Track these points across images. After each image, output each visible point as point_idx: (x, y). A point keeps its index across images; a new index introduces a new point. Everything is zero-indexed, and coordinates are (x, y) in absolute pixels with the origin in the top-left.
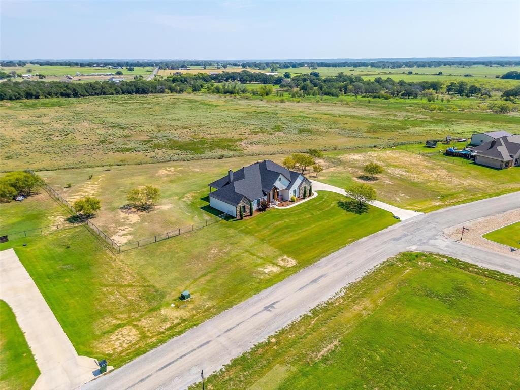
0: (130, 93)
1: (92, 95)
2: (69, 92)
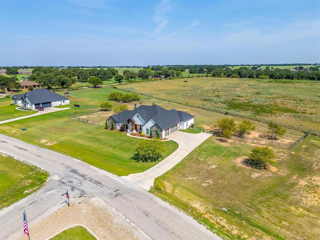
2: (315, 77)
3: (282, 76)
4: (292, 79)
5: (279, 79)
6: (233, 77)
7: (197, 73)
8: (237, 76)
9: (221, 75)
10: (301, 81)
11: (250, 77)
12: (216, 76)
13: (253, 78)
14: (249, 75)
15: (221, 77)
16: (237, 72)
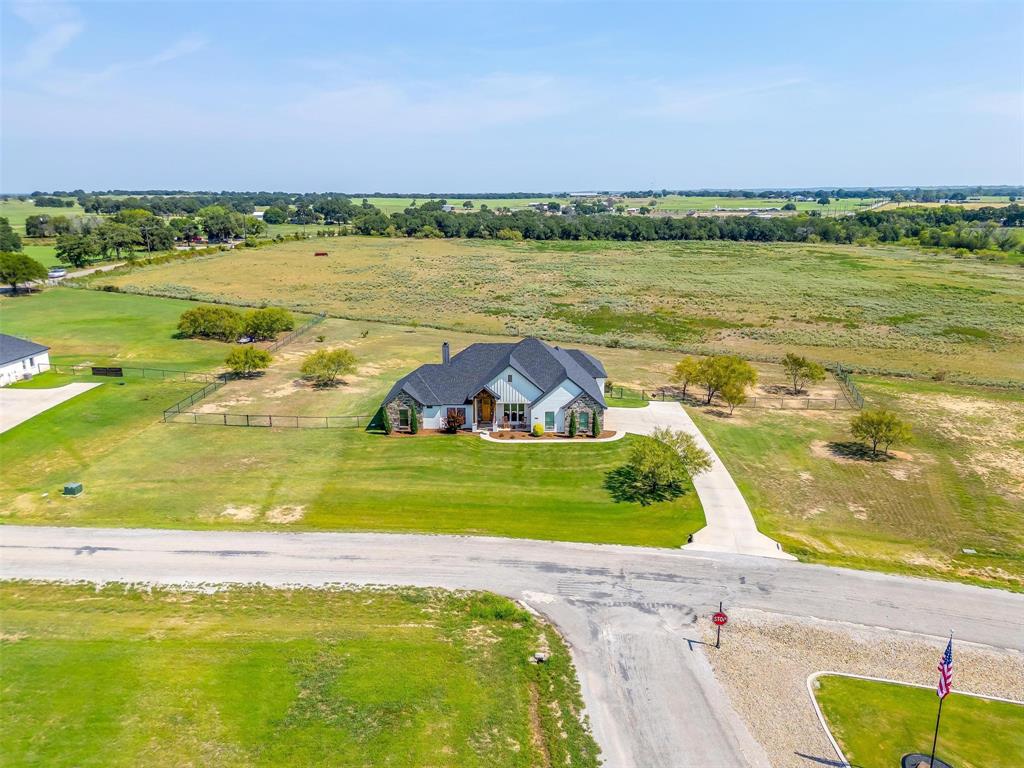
0: (734, 238)
1: (664, 239)
2: (627, 231)
3: (552, 231)
4: (576, 238)
5: (547, 239)
6: (427, 236)
7: (292, 222)
8: (437, 232)
9: (388, 229)
10: (596, 242)
11: (470, 235)
12: (372, 232)
13: (480, 237)
14: (466, 230)
15: (389, 235)
16: (432, 220)
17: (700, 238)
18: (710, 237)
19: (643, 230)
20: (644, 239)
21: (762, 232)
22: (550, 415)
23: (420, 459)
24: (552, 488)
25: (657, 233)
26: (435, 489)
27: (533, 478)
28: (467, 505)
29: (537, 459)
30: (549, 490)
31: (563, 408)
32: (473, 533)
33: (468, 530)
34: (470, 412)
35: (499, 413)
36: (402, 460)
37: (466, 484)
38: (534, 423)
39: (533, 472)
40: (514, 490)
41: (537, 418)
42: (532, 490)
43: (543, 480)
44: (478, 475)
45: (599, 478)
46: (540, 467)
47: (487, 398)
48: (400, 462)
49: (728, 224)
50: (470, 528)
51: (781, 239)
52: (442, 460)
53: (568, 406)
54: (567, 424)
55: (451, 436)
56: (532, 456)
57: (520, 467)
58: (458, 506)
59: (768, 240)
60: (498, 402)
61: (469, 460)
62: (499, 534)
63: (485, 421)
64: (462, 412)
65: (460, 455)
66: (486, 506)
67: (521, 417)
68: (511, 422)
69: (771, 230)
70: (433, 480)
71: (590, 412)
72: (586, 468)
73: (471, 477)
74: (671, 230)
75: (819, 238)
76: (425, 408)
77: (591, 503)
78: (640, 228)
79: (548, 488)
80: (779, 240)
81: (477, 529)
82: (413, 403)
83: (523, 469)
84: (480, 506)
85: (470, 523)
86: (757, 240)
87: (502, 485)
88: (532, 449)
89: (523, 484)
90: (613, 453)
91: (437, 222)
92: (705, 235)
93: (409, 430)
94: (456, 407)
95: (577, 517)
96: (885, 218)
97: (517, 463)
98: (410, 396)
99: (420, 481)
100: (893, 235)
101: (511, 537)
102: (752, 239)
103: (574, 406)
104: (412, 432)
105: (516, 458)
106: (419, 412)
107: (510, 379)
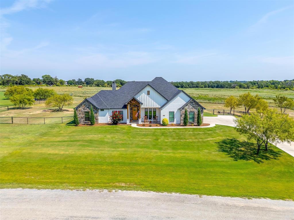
0: (212, 87)
9: (105, 85)
12: (100, 85)
16: (119, 82)
17: (202, 87)
18: (205, 87)
19: (184, 85)
20: (185, 87)
21: (221, 86)
22: (172, 114)
23: (91, 136)
24: (183, 151)
25: (188, 86)
26: (96, 152)
27: (167, 145)
28: (119, 163)
29: (167, 136)
30: (181, 153)
31: (179, 109)
32: (122, 188)
33: (117, 184)
34: (126, 113)
35: (142, 113)
36: (80, 136)
37: (119, 149)
38: (162, 118)
39: (166, 142)
40: (154, 153)
41: (164, 115)
42: (167, 153)
43: (174, 147)
44: (129, 144)
45: (212, 145)
46: (170, 140)
47: (135, 104)
48: (78, 138)
49: (210, 83)
50: (119, 182)
51: (227, 88)
52: (106, 136)
53: (183, 108)
54: (182, 118)
55: (114, 126)
56: (163, 134)
57: (157, 139)
58: (112, 164)
59: (223, 88)
60: (142, 106)
61: (124, 136)
62: (146, 189)
63: (134, 119)
64: (121, 113)
65: (119, 134)
66: (134, 164)
67: (155, 117)
68: (149, 120)
69: (224, 85)
70: (97, 147)
71: (196, 111)
72: (200, 140)
73: (124, 145)
74: (193, 85)
75: (239, 87)
76: (100, 111)
77: (216, 161)
78: (183, 84)
79: (179, 151)
80: (226, 88)
81: (126, 183)
82: (92, 107)
83: (159, 140)
84: (130, 164)
85: (119, 178)
86: (220, 88)
87: (145, 150)
88: (163, 131)
89: (160, 149)
90: (215, 133)
91: (120, 83)
92: (203, 87)
93: (90, 123)
94: (118, 110)
95: (210, 172)
96: (256, 83)
97: (155, 138)
98: (91, 103)
99: (88, 148)
100: (261, 86)
101: (158, 191)
102: (218, 88)
103: (186, 107)
104: (92, 124)
105: (154, 135)
106: (96, 113)
107: (148, 93)
